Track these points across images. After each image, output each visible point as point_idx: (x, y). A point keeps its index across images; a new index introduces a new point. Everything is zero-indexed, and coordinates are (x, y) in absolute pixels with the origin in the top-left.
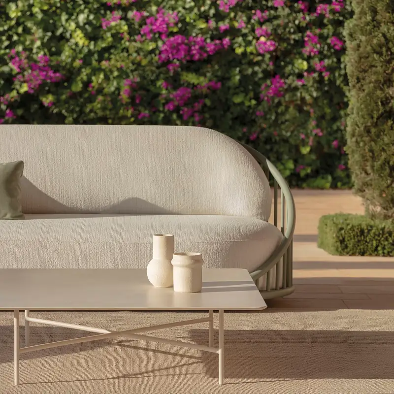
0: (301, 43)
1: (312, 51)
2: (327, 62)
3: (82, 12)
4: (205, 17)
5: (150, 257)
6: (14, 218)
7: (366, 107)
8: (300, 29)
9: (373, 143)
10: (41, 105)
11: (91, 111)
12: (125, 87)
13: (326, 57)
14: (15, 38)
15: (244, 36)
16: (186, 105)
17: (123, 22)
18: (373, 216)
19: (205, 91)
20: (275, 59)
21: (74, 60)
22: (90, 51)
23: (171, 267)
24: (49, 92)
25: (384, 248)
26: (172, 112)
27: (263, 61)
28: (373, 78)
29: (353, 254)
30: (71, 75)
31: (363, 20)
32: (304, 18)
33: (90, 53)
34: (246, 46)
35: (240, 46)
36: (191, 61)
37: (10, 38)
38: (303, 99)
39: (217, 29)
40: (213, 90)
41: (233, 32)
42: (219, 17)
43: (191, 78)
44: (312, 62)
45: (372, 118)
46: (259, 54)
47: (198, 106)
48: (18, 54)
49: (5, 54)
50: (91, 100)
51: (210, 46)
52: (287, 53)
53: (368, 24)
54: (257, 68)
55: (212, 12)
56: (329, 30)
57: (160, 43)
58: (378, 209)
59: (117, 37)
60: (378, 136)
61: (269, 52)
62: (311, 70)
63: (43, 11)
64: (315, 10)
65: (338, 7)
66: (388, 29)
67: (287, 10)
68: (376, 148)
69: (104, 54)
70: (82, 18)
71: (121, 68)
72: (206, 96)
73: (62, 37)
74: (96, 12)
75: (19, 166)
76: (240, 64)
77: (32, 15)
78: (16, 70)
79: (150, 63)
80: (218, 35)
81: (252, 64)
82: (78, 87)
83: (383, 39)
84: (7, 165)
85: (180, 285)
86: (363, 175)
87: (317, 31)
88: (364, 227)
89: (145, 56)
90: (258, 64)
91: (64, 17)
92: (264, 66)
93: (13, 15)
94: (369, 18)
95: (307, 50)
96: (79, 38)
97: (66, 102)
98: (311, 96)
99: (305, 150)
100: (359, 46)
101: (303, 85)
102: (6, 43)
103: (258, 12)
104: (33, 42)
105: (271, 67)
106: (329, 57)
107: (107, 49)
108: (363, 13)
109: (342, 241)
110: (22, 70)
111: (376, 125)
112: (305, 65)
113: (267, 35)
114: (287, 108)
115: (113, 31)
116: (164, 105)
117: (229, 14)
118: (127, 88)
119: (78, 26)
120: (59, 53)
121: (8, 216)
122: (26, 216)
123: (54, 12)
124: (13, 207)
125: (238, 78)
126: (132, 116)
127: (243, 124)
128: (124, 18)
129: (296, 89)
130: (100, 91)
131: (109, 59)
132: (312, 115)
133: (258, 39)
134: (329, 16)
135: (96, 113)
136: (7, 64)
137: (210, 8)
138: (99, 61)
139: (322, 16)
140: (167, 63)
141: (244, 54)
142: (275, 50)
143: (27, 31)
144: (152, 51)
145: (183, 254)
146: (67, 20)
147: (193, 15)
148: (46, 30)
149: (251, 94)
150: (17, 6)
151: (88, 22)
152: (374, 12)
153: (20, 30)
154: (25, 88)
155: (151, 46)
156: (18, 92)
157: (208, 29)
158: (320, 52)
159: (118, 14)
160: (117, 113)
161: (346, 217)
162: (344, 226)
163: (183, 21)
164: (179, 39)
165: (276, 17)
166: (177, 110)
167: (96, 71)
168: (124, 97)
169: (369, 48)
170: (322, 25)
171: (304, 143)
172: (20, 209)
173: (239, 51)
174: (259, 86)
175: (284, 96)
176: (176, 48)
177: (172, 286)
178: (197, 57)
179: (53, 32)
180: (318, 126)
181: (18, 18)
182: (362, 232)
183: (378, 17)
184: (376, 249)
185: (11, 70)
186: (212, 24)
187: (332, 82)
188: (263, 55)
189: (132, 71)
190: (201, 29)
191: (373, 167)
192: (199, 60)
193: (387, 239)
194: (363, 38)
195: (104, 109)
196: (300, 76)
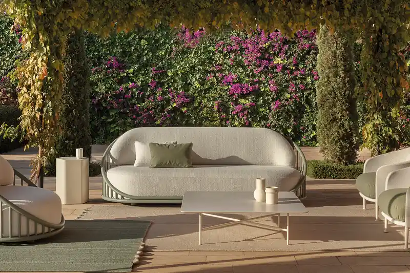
0: (287, 87)
1: (292, 90)
2: (298, 94)
3: (198, 73)
4: (248, 76)
5: (255, 188)
6: (189, 167)
7: (325, 116)
8: (287, 81)
9: (328, 132)
10: (182, 112)
11: (202, 114)
12: (216, 105)
13: (297, 92)
14: (170, 84)
15: (264, 84)
16: (240, 112)
17: (214, 78)
18: (328, 162)
19: (248, 106)
20: (277, 93)
21: (195, 93)
22: (201, 89)
23: (265, 193)
24: (184, 106)
25: (333, 175)
26: (234, 115)
27: (271, 94)
28: (328, 104)
29: (321, 178)
30: (193, 100)
31: (324, 80)
32: (289, 77)
33: (201, 90)
34: (265, 88)
35: (262, 88)
36: (243, 94)
37: (168, 84)
38: (288, 109)
39: (253, 81)
40: (252, 106)
41: (259, 82)
42: (254, 76)
43: (243, 101)
44: (292, 95)
45: (328, 121)
46: (271, 91)
47: (245, 113)
48: (172, 91)
49: (167, 91)
50: (201, 110)
51: (250, 88)
52: (282, 91)
53: (326, 82)
54: (269, 97)
55: (251, 74)
56: (298, 82)
57: (230, 87)
58: (330, 159)
59: (213, 84)
60: (330, 128)
61: (275, 90)
62: (291, 98)
63: (182, 73)
64: (293, 73)
65: (303, 73)
66: (334, 85)
67: (282, 73)
68: (330, 134)
69: (207, 91)
70: (198, 76)
71: (214, 96)
72: (249, 109)
73: (190, 84)
74: (203, 74)
75: (191, 145)
76: (262, 95)
77: (178, 75)
78: (171, 97)
79: (226, 94)
80: (253, 84)
81: (267, 95)
82: (196, 105)
83: (332, 89)
84: (186, 144)
85: (269, 200)
86: (324, 144)
87: (294, 82)
88: (325, 166)
89: (224, 92)
90: (270, 95)
91: (190, 76)
92: (272, 96)
93: (170, 74)
94: (326, 80)
95: (290, 90)
96: (197, 84)
97: (192, 111)
98: (292, 108)
99: (289, 131)
100: (322, 91)
101: (288, 104)
102: (167, 86)
103: (270, 74)
104: (178, 86)
105: (275, 97)
106: (299, 93)
107: (208, 89)
108: (323, 78)
109: (316, 173)
110: (173, 97)
111: (329, 124)
112: (289, 96)
113: (274, 83)
114: (282, 113)
115: (211, 82)
116: (232, 112)
117: (258, 75)
118: (217, 105)
119: (196, 80)
120: (188, 90)
121: (187, 166)
122: (194, 166)
123: (187, 73)
124: (189, 163)
125: (262, 101)
126: (219, 116)
127: (264, 120)
128: (215, 76)
129: (286, 105)
130: (205, 106)
131: (209, 93)
132: (292, 116)
133: (270, 85)
134: (299, 76)
135: (204, 115)
136: (167, 95)
137: (250, 72)
138: (205, 94)
139: (296, 76)
140: (233, 95)
141: (264, 91)
142: (277, 90)
143: (175, 81)
144: (227, 90)
145: (270, 188)
146: (191, 77)
147: (243, 75)
148: (183, 81)
149: (267, 108)
150: (171, 71)
151: (200, 78)
152: (328, 77)
153: (172, 81)
154: (175, 105)
155: (226, 88)
156: (172, 106)
157: (249, 81)
158: (296, 91)
159: (212, 74)
160: (213, 115)
161: (317, 162)
162: (317, 166)
163: (239, 77)
164: (238, 85)
165: (277, 76)
166: (237, 114)
167: (204, 98)
168: (215, 109)
169: (326, 92)
170: (296, 79)
171: (289, 128)
172: (191, 163)
173: (262, 90)
174: (270, 104)
175: (281, 108)
176: (236, 89)
177: (265, 201)
178: (245, 93)
179: (186, 82)
180: (294, 121)
181: (171, 76)
182: (324, 168)
183: (330, 80)
184: (330, 176)
185: (169, 97)
186: (251, 79)
187: (300, 103)
188: (272, 92)
189: (219, 98)
190: (246, 81)
191: (328, 141)
192: (246, 94)
193: (334, 171)
194: (324, 88)
195: (207, 113)
196: (287, 100)
